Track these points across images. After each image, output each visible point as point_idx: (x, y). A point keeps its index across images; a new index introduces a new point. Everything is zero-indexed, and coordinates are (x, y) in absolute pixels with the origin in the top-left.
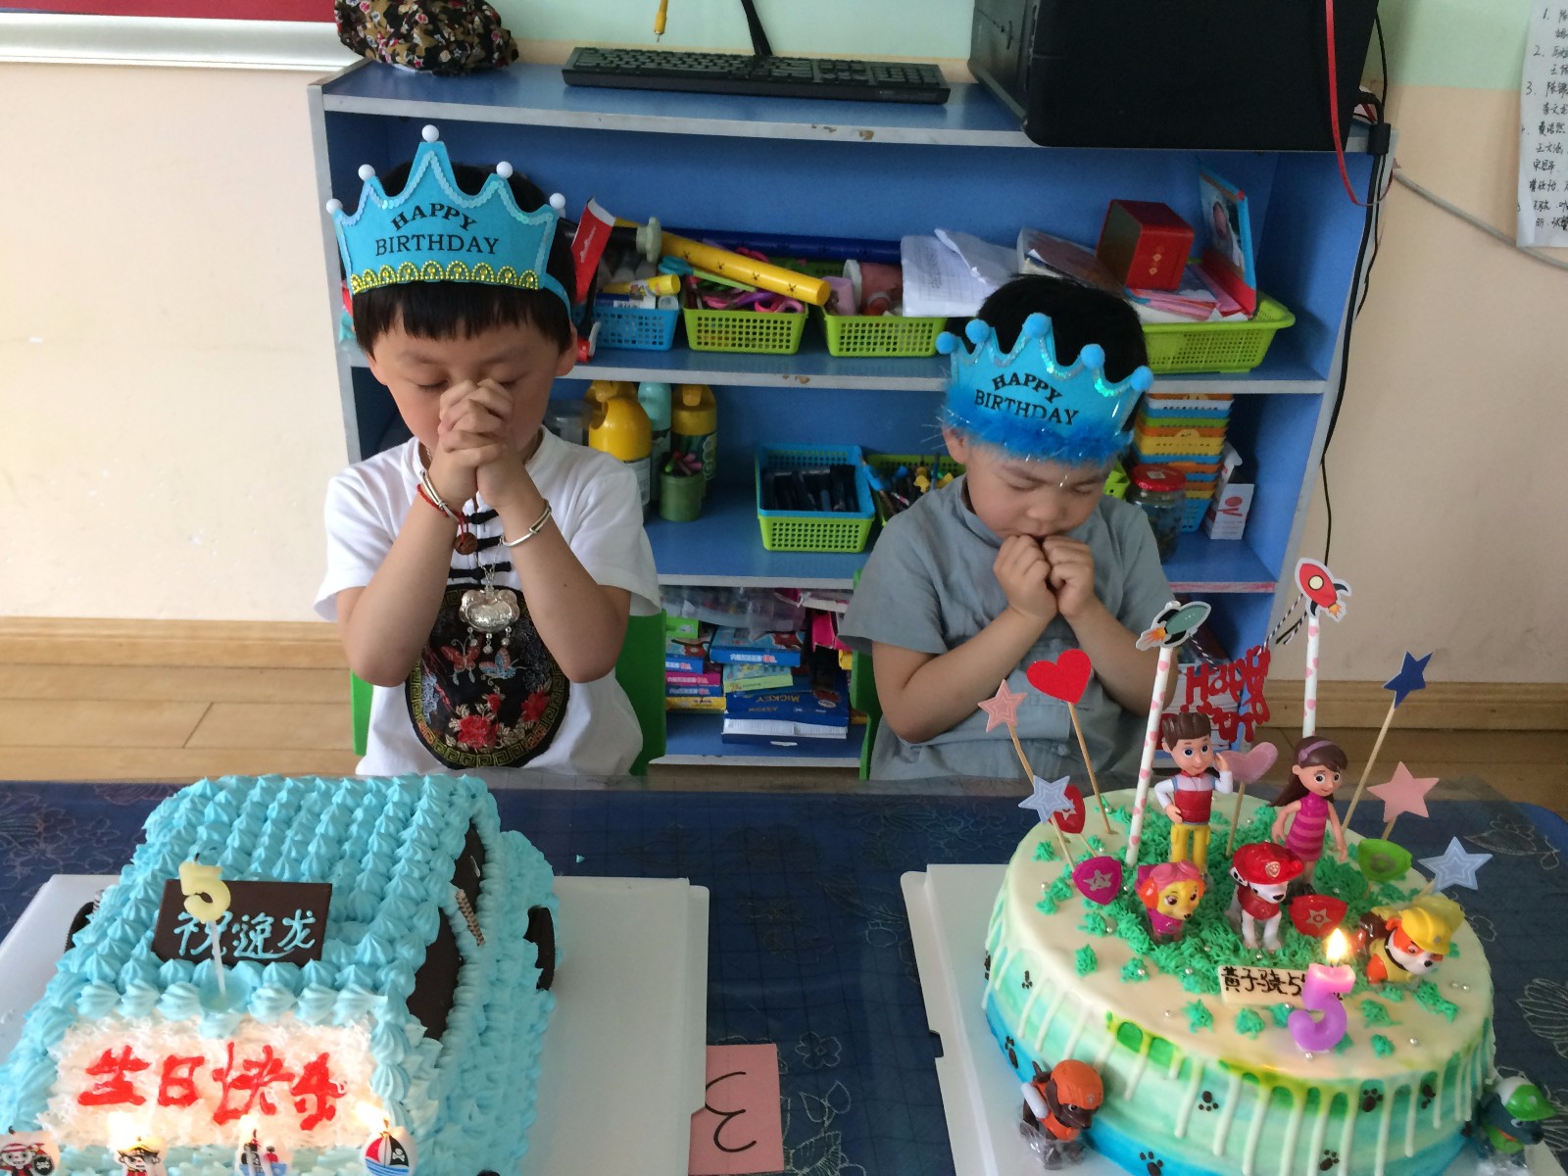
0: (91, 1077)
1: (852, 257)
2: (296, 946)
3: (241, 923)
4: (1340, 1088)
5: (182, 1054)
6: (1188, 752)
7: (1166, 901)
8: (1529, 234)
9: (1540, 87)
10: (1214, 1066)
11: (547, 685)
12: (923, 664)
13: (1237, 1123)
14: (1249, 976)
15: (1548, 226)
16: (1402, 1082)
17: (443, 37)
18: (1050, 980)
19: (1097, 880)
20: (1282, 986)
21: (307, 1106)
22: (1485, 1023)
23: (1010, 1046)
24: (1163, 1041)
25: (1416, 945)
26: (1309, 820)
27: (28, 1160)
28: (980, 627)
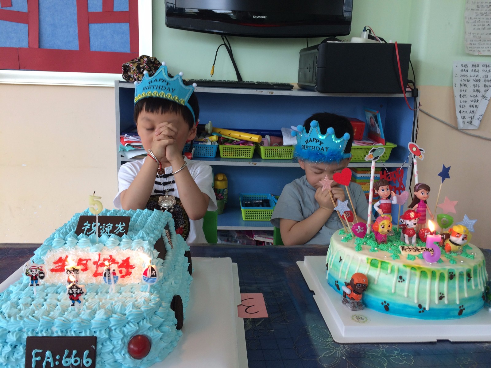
0: (55, 264)
1: (267, 134)
2: (119, 232)
3: (103, 226)
4: (442, 271)
5: (83, 258)
6: (383, 190)
7: (381, 227)
8: (461, 125)
9: (458, 84)
10: (401, 267)
11: (183, 226)
12: (296, 223)
13: (411, 285)
14: (409, 248)
15: (466, 124)
16: (460, 271)
17: (152, 72)
18: (348, 255)
19: (359, 229)
20: (419, 250)
21: (122, 272)
22: (483, 261)
23: (337, 283)
24: (385, 262)
25: (459, 234)
26: (421, 209)
27: (37, 273)
28: (313, 213)
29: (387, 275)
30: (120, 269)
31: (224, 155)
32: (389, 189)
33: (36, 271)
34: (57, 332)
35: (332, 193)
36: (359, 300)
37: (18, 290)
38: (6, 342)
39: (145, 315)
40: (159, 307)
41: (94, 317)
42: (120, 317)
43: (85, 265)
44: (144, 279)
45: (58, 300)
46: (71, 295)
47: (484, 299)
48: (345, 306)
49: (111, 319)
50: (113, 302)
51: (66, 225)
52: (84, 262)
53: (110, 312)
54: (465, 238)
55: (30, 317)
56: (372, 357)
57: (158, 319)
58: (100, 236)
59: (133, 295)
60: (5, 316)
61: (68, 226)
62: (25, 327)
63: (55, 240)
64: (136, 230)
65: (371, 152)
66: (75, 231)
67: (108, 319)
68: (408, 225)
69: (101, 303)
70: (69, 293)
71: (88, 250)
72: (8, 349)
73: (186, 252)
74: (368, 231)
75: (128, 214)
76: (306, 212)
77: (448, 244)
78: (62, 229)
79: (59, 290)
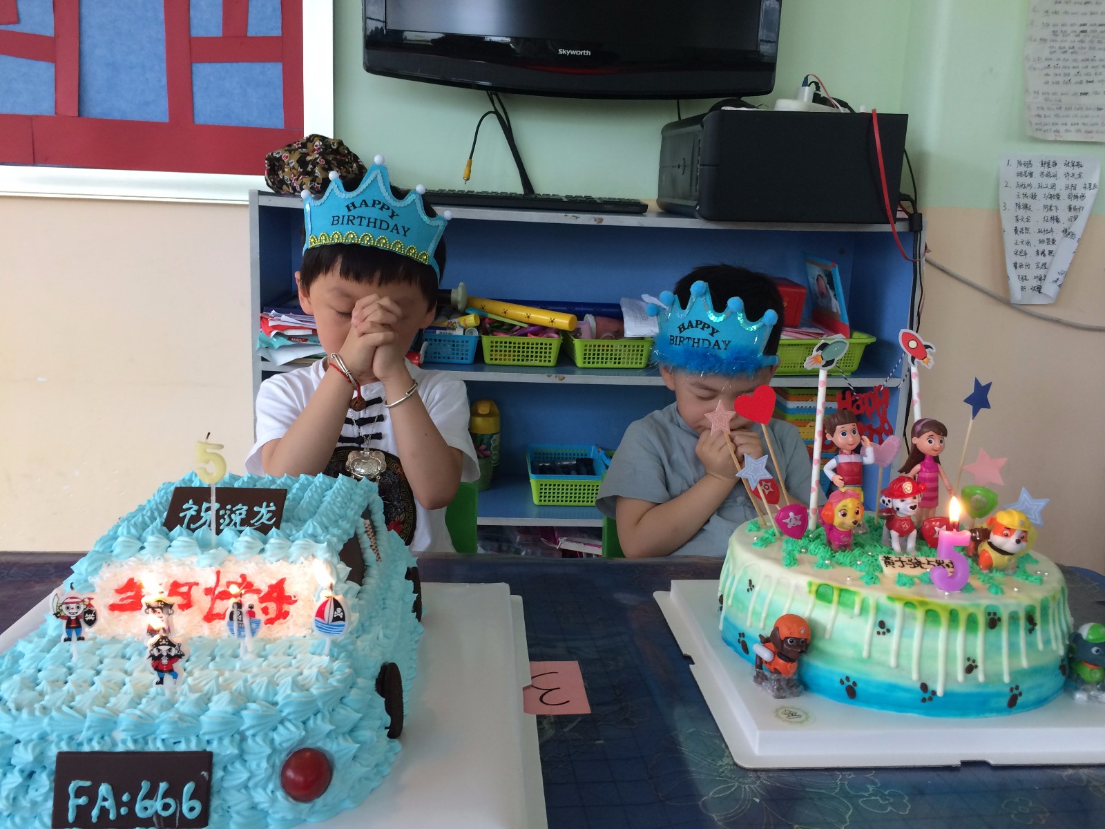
0: (118, 595)
1: (589, 313)
2: (262, 523)
4: (971, 610)
5: (182, 580)
6: (844, 434)
7: (839, 514)
8: (1017, 296)
9: (1011, 205)
10: (884, 601)
11: (402, 517)
12: (653, 507)
13: (904, 639)
14: (900, 560)
15: (1029, 291)
16: (1012, 609)
18: (767, 576)
19: (792, 520)
20: (923, 565)
21: (269, 611)
22: (1062, 588)
23: (742, 639)
24: (847, 591)
25: (1009, 529)
26: (927, 475)
27: (80, 612)
28: (690, 487)
29: (852, 618)
30: (264, 605)
31: (492, 359)
32: (857, 431)
33: (78, 607)
34: (123, 741)
35: (735, 444)
36: (790, 676)
37: (37, 651)
38: (10, 764)
39: (320, 704)
40: (351, 688)
41: (207, 710)
42: (265, 709)
43: (187, 596)
44: (317, 626)
45: (126, 672)
46: (156, 659)
47: (1064, 673)
48: (760, 688)
49: (244, 713)
50: (249, 676)
51: (142, 508)
52: (184, 589)
53: (242, 699)
54: (1023, 538)
55: (65, 708)
56: (819, 799)
57: (349, 715)
58: (219, 532)
59: (294, 662)
60: (8, 707)
61: (148, 511)
62: (53, 732)
63: (120, 539)
64: (300, 520)
65: (817, 351)
66: (164, 521)
67: (237, 713)
68: (898, 509)
69: (221, 679)
70: (152, 656)
71: (192, 563)
72: (14, 779)
73: (408, 569)
74: (811, 524)
75: (281, 485)
76: (676, 482)
77: (985, 551)
78: (134, 517)
79: (128, 652)
